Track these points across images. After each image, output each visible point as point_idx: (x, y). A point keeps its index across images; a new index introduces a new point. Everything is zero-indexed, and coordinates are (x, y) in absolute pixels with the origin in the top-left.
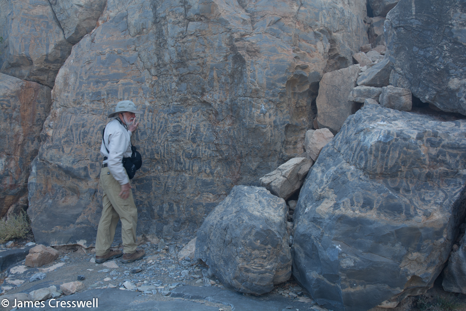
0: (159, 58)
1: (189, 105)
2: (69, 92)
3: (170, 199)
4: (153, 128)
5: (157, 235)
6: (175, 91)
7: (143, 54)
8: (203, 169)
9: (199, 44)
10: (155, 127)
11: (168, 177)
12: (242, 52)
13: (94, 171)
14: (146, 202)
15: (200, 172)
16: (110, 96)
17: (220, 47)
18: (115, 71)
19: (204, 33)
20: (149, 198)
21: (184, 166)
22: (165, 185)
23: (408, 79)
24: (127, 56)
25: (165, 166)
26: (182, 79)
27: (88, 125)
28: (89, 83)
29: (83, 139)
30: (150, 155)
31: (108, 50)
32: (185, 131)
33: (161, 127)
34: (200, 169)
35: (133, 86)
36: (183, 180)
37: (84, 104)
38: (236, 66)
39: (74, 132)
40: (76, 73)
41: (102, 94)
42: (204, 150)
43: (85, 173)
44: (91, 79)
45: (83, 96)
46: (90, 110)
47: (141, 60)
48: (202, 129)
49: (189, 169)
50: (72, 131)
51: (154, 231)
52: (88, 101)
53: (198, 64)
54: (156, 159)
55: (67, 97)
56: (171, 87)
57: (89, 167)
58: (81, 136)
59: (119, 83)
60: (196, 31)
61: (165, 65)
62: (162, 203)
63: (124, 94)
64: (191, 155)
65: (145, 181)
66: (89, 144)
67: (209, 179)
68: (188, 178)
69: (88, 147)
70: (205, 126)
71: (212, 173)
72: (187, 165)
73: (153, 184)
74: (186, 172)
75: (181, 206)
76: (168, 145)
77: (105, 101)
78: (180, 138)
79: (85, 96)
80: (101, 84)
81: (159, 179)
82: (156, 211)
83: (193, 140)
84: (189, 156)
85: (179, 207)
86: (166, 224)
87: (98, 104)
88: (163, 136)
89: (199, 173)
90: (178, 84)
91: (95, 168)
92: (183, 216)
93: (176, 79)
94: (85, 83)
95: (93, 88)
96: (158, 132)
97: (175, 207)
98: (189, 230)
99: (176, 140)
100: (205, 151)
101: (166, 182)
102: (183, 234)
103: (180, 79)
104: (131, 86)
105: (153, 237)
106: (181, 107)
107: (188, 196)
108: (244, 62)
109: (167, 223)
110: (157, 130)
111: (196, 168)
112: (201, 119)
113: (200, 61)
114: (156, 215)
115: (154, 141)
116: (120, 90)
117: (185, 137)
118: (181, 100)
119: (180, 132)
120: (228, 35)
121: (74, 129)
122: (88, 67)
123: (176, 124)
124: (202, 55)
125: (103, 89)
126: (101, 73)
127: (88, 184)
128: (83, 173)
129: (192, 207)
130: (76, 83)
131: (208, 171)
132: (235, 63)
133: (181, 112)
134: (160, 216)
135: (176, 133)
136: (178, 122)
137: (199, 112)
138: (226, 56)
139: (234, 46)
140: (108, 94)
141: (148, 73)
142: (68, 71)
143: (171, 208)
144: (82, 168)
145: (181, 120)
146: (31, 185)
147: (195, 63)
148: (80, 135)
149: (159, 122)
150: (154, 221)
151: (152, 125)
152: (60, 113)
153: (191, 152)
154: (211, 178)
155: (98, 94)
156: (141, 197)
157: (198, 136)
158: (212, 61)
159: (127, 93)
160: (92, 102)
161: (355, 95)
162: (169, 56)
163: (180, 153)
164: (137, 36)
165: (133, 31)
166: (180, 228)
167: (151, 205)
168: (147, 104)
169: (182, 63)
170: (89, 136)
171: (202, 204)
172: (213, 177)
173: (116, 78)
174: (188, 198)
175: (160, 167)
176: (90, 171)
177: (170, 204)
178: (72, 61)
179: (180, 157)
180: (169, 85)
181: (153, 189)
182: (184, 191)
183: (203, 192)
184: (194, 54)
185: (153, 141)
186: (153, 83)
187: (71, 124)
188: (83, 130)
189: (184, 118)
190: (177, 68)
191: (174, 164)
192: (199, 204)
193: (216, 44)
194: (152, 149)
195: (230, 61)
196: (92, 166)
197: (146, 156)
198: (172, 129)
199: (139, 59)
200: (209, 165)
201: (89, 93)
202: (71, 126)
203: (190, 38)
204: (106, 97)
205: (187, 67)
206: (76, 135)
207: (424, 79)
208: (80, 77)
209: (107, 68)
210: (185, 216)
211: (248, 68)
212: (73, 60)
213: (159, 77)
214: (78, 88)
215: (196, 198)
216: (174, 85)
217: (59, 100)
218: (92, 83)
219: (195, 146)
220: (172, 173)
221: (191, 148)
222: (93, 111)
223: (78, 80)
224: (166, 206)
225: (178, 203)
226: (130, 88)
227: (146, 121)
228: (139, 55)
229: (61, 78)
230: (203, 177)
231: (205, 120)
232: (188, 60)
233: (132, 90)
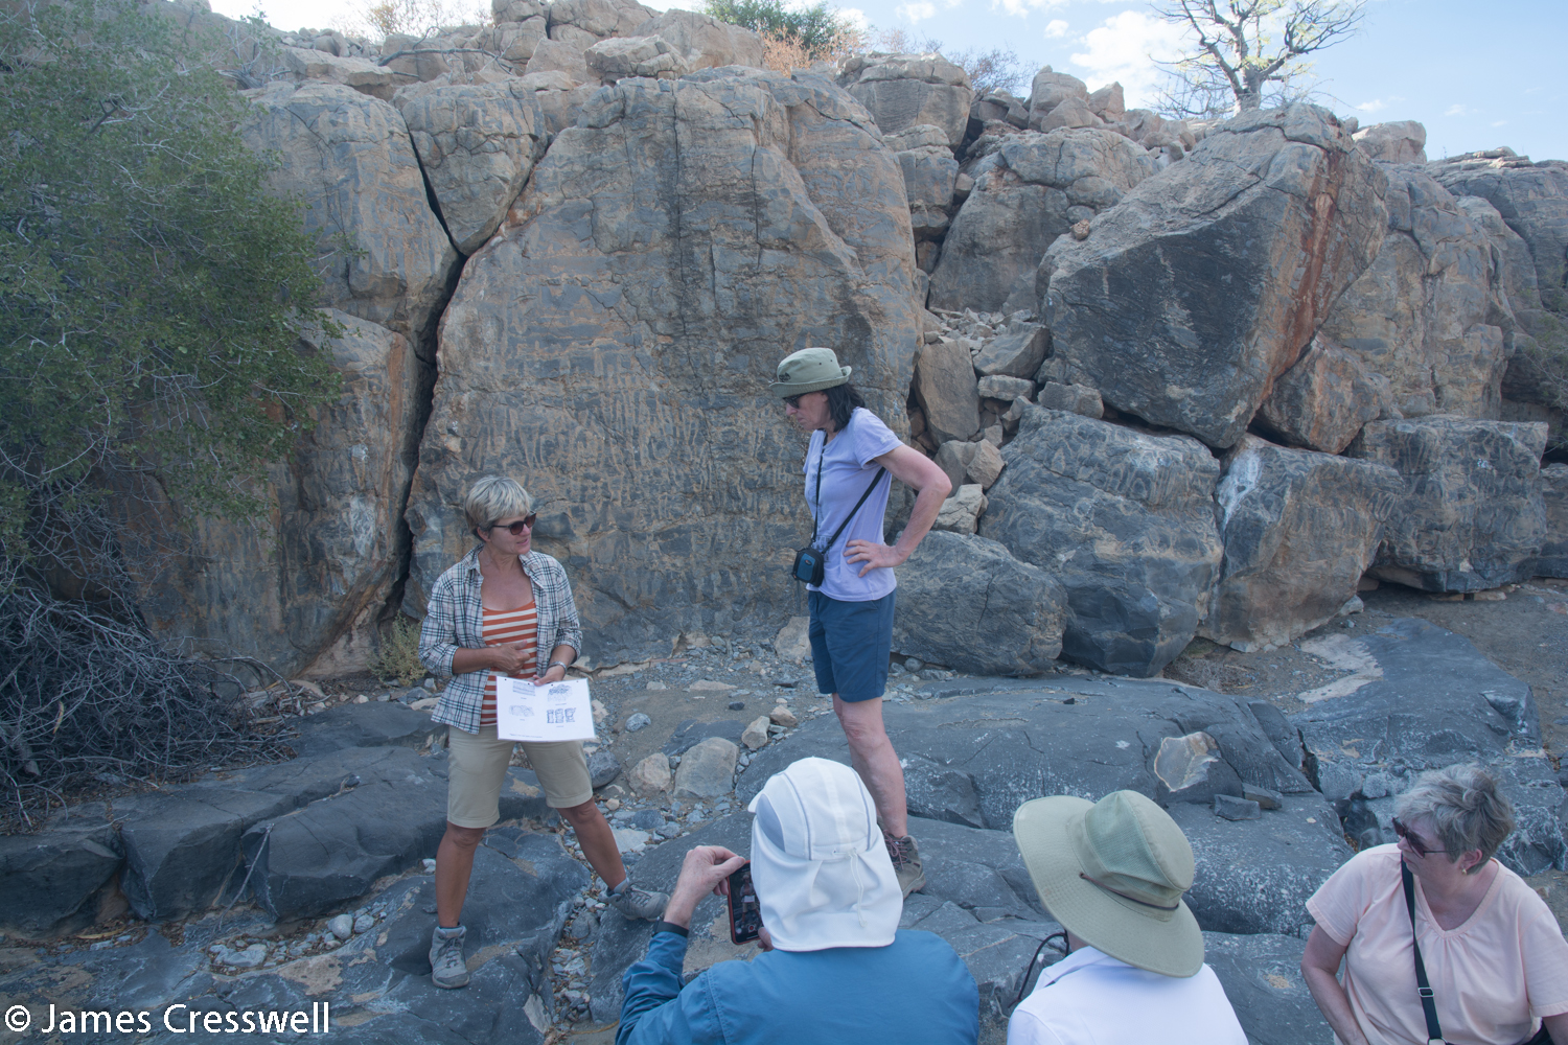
0: (683, 302)
1: (749, 394)
2: (488, 359)
3: (723, 564)
4: (678, 434)
5: (705, 632)
6: (722, 369)
7: (636, 290)
8: (778, 506)
9: (782, 291)
10: (682, 433)
11: (716, 525)
12: (864, 313)
13: (582, 522)
14: (683, 574)
15: (771, 512)
16: (577, 369)
17: (821, 301)
18: (583, 320)
19: (792, 272)
20: (687, 564)
21: (744, 505)
22: (713, 539)
23: (1094, 376)
24: (599, 291)
25: (709, 505)
26: (738, 347)
27: (552, 429)
28: (531, 342)
29: (546, 459)
30: (685, 485)
31: (565, 276)
32: (746, 441)
33: (692, 434)
34: (771, 508)
35: (621, 351)
36: (745, 528)
37: (524, 385)
38: (850, 336)
39: (524, 445)
40: (499, 320)
41: (562, 364)
42: (780, 474)
43: (563, 527)
44: (533, 334)
45: (521, 367)
46: (539, 397)
47: (629, 302)
48: (776, 438)
49: (752, 509)
50: (518, 441)
51: (700, 624)
52: (533, 380)
53: (778, 325)
54: (694, 493)
55: (487, 368)
56: (713, 361)
57: (570, 514)
58: (542, 452)
59: (594, 344)
60: (779, 267)
61: (701, 319)
62: (709, 574)
63: (605, 367)
64: (755, 483)
65: (676, 535)
66: (563, 469)
67: (786, 525)
68: (752, 525)
69: (559, 473)
70: (780, 432)
71: (792, 514)
72: (749, 501)
73: (692, 540)
74: (746, 514)
75: (743, 575)
76: (714, 466)
77: (567, 380)
78: (737, 453)
79: (526, 367)
80: (559, 345)
81: (702, 530)
82: (699, 588)
83: (761, 458)
84: (750, 485)
85: (739, 577)
86: (719, 610)
87: (553, 385)
88: (702, 450)
89: (769, 516)
90: (727, 356)
91: (582, 516)
92: (750, 593)
93: (726, 347)
94: (523, 342)
95: (540, 353)
96: (690, 442)
97: (733, 578)
98: (758, 615)
99: (730, 457)
100: (782, 476)
101: (715, 534)
102: (750, 623)
103: (735, 347)
104: (614, 352)
105: (698, 636)
106: (735, 398)
107: (755, 556)
108: (868, 330)
109: (719, 608)
110: (687, 438)
111: (765, 507)
112: (775, 420)
113: (782, 320)
114: (699, 594)
115: (686, 459)
116: (598, 358)
117: (746, 451)
118: (735, 385)
119: (736, 443)
120: (838, 282)
121: (523, 438)
122: (524, 309)
123: (727, 428)
124: (788, 310)
125: (564, 356)
126: (557, 323)
127: (568, 548)
128: (558, 527)
129: (762, 574)
130: (499, 340)
131: (787, 510)
132: (849, 328)
133: (734, 406)
134: (707, 596)
135: (728, 445)
136: (730, 424)
137: (768, 407)
138: (833, 317)
139: (850, 301)
140: (573, 367)
141: (648, 328)
142: (476, 312)
143: (726, 581)
144: (556, 517)
145: (736, 421)
146: (429, 558)
147: (772, 322)
148: (538, 449)
149: (688, 424)
150: (697, 606)
151: (675, 429)
152: (471, 403)
153: (756, 478)
154: (791, 522)
155: (553, 365)
156: (674, 565)
157: (770, 450)
158: (805, 323)
159: (610, 366)
160: (542, 381)
161: (997, 389)
162: (713, 304)
163: (736, 480)
164: (619, 253)
165: (607, 244)
166: (743, 613)
167: (690, 578)
168: (655, 388)
169: (747, 320)
170: (559, 453)
171: (781, 568)
172: (795, 520)
173: (587, 334)
174: (755, 560)
175: (699, 508)
176: (573, 521)
177: (723, 574)
178: (482, 293)
179: (735, 488)
180: (708, 357)
181: (694, 547)
182: (746, 548)
183: (779, 547)
184: (774, 306)
185: (682, 460)
186: (660, 348)
187: (514, 428)
188: (543, 439)
189: (741, 418)
190: (730, 328)
191: (725, 501)
192: (776, 568)
193: (815, 295)
194: (686, 475)
195: (841, 325)
196: (575, 511)
197: (678, 488)
198: (720, 437)
199: (624, 299)
200: (788, 499)
201: (533, 363)
202: (517, 432)
203: (768, 279)
204: (568, 371)
205: (757, 328)
206: (530, 450)
207: (1129, 380)
208: (509, 329)
209: (567, 313)
210: (751, 592)
211: (875, 340)
212: (485, 291)
213: (677, 339)
214: (508, 351)
215: (769, 559)
216: (719, 358)
217: (465, 375)
218: (537, 343)
219: (763, 467)
220: (721, 518)
221: (757, 471)
222: (544, 399)
223: (504, 334)
224: (716, 578)
225: (736, 570)
226: (615, 355)
227: (663, 422)
228: (624, 291)
229: (459, 328)
230: (778, 521)
231: (780, 422)
232: (760, 316)
233: (619, 360)
